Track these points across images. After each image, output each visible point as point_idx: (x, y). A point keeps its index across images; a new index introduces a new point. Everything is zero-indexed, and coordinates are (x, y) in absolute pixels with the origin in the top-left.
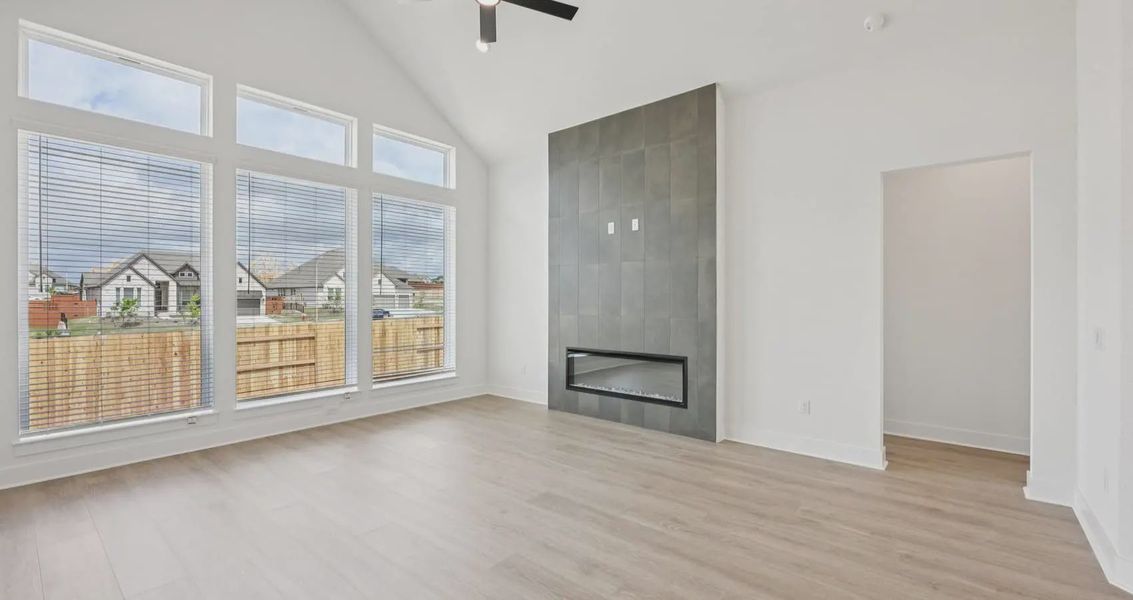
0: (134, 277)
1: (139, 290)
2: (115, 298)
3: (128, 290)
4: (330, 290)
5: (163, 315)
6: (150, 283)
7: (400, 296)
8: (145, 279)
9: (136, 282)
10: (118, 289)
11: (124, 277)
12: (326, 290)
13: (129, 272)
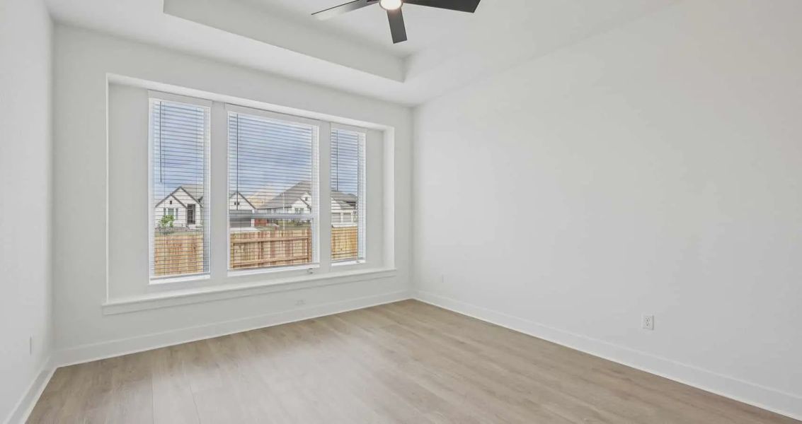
0: (174, 201)
1: (177, 209)
2: (163, 214)
3: (171, 210)
4: (296, 209)
5: (192, 226)
6: (183, 205)
7: (345, 214)
8: (181, 203)
9: (175, 205)
10: (165, 209)
11: (168, 201)
12: (293, 209)
13: (171, 198)
